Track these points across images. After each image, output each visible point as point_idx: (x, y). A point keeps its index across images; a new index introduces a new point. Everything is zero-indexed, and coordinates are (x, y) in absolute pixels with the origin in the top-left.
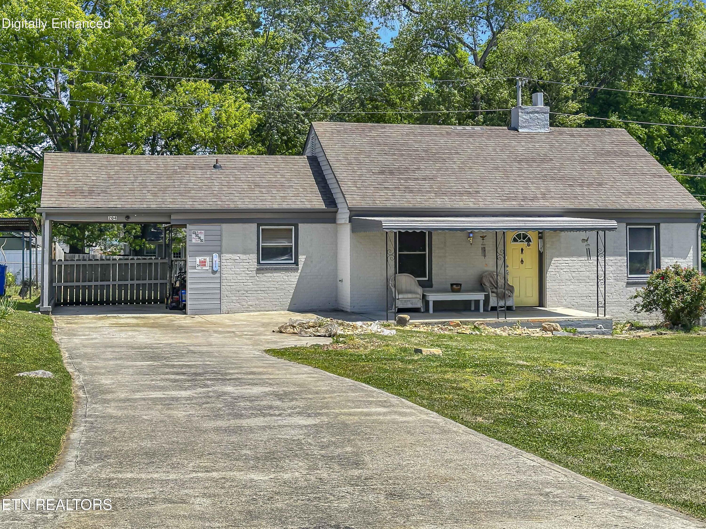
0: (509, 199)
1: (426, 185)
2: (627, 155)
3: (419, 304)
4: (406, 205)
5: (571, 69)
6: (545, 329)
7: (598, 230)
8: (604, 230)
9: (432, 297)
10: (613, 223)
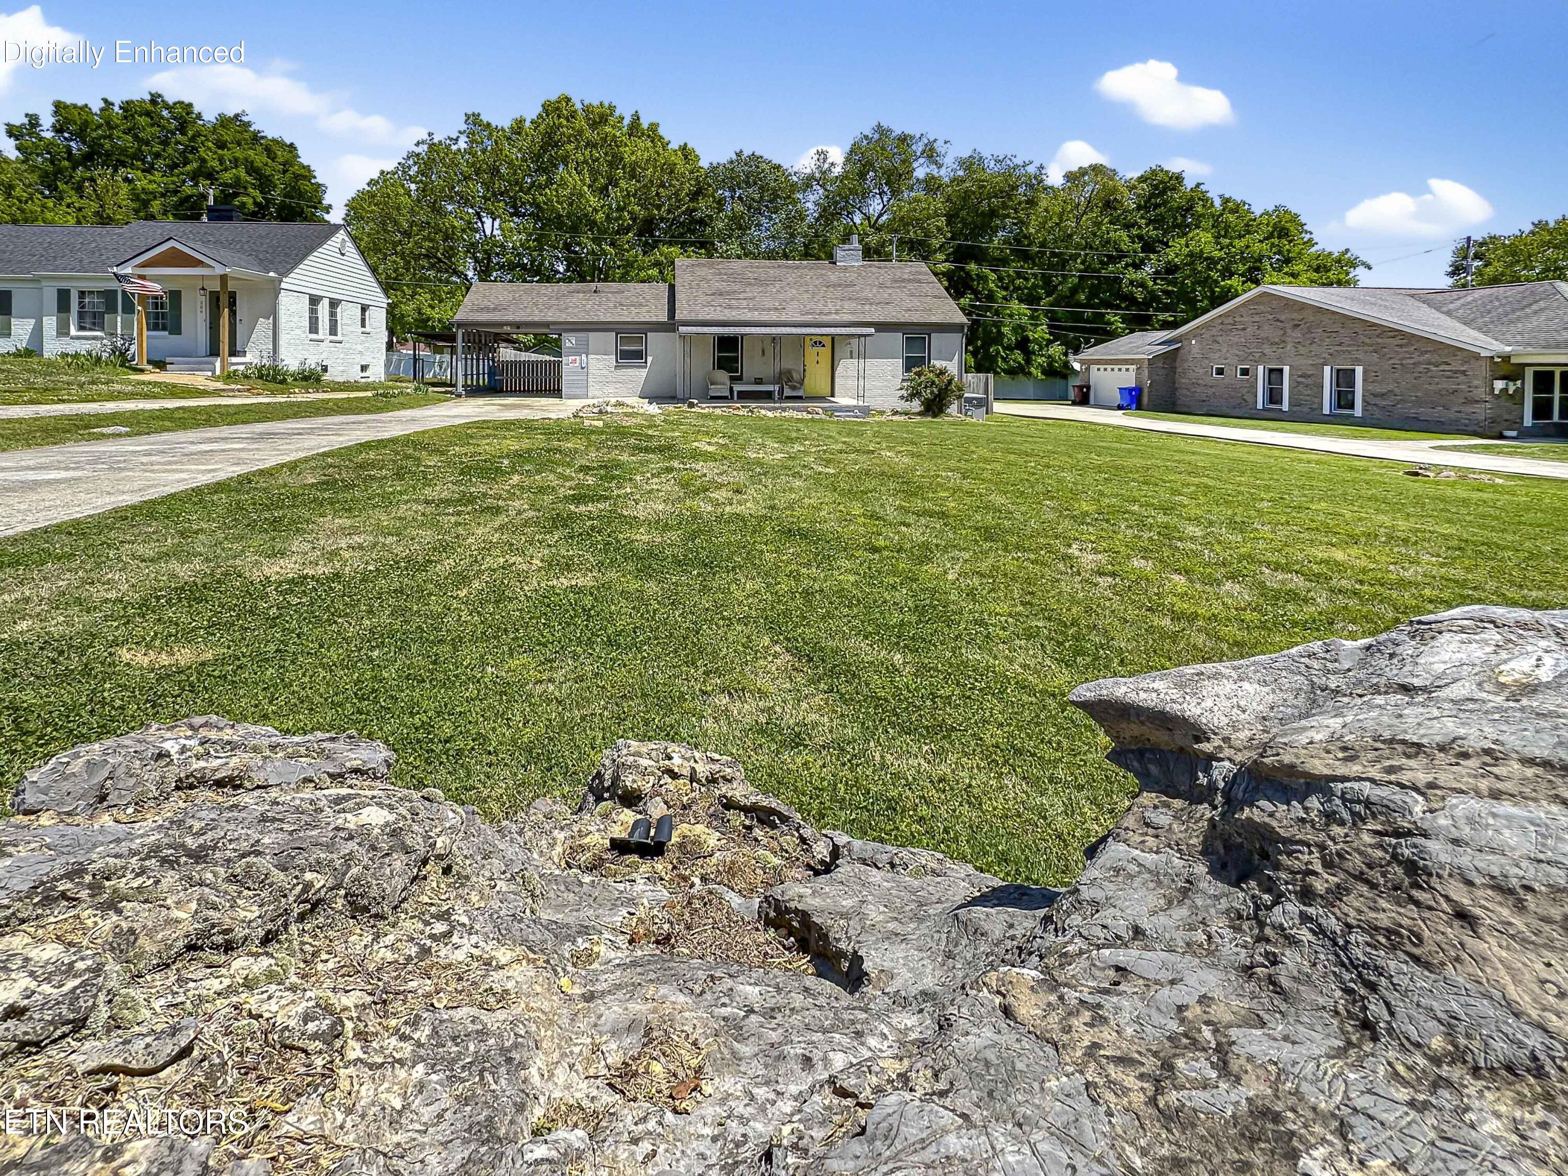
0: (807, 313)
1: (745, 303)
2: (919, 281)
3: (727, 394)
4: (722, 318)
5: (939, 229)
6: (809, 413)
7: (860, 336)
8: (865, 336)
9: (737, 388)
10: (873, 330)
